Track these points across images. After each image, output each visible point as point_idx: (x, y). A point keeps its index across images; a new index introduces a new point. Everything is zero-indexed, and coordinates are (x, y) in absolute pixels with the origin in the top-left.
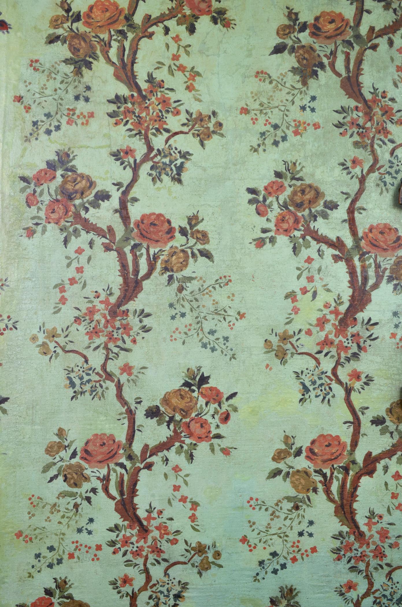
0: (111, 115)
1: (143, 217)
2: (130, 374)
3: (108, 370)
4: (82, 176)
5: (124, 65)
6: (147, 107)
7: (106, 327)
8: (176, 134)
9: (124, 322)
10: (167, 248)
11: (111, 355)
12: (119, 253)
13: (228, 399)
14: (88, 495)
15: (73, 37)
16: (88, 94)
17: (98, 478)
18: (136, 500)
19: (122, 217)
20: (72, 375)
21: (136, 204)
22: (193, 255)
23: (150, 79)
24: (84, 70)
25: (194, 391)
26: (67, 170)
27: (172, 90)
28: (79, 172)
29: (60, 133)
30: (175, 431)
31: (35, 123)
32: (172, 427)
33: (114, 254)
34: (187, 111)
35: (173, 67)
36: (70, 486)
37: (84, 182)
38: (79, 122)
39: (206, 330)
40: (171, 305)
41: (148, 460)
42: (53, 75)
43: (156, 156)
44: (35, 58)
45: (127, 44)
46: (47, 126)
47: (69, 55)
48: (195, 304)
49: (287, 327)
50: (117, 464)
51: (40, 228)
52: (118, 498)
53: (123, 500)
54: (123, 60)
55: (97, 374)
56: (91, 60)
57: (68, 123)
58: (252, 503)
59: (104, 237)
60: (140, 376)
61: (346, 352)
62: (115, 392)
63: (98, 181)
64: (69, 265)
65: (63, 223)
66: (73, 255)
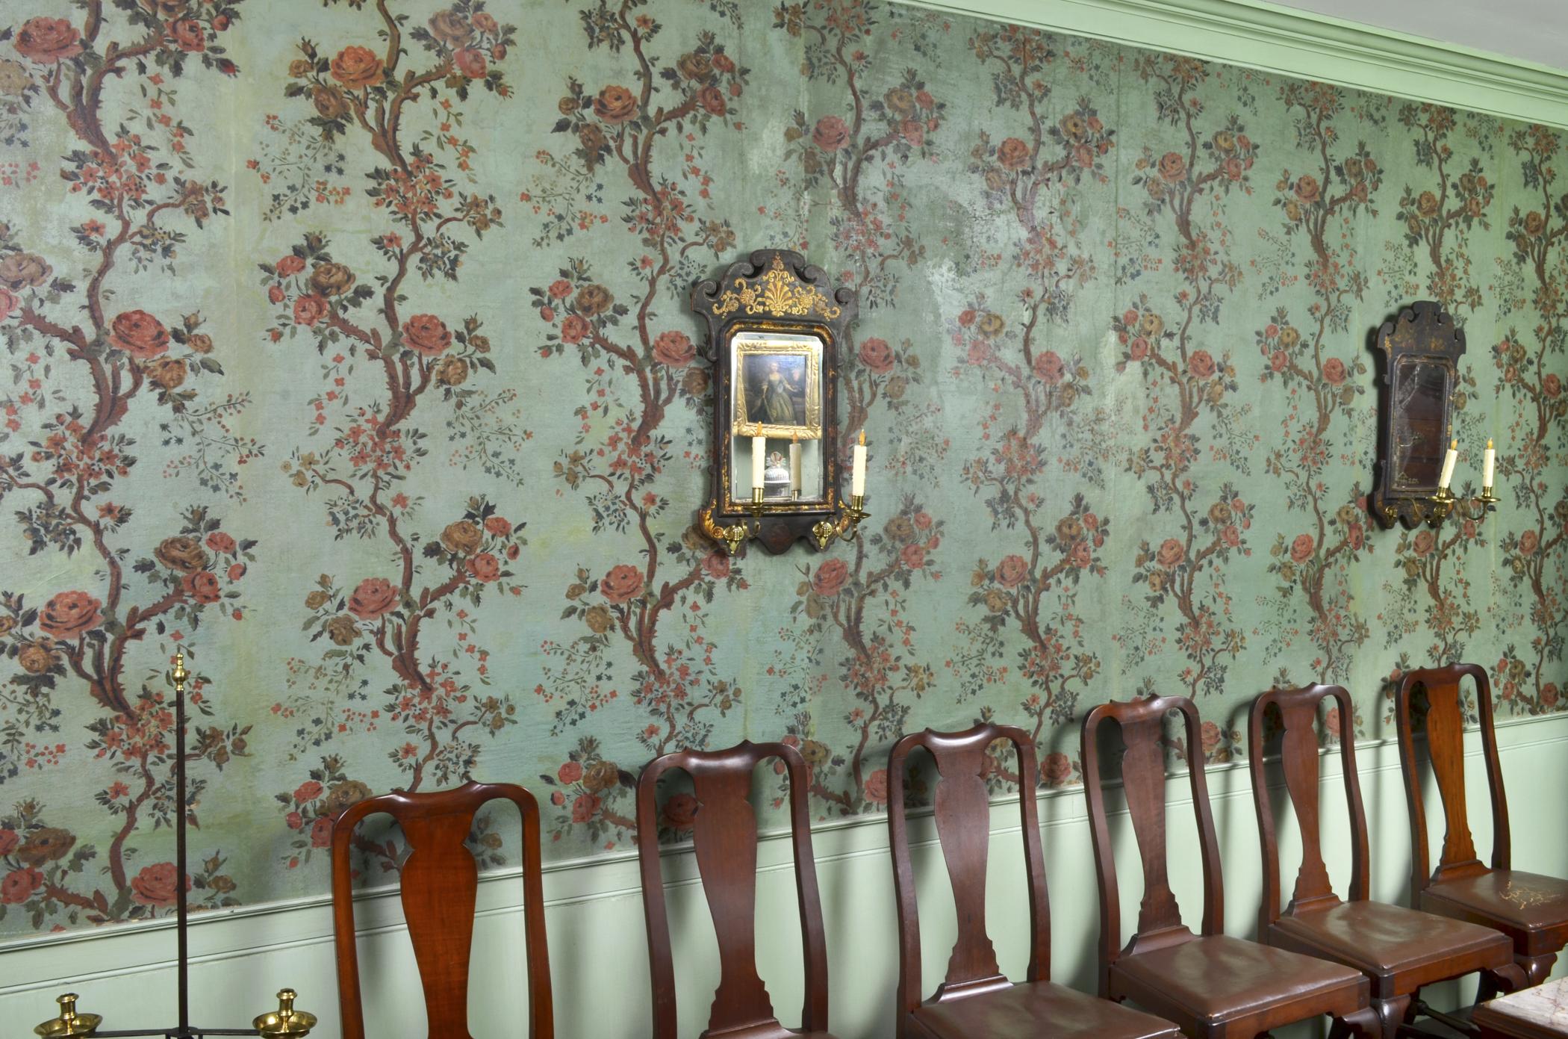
0: (371, 193)
1: (414, 319)
2: (404, 506)
3: (378, 502)
4: (338, 267)
5: (384, 132)
6: (414, 186)
7: (374, 451)
8: (449, 220)
9: (396, 444)
10: (443, 356)
11: (381, 485)
12: (386, 362)
13: (516, 531)
14: (360, 652)
15: (320, 91)
16: (341, 164)
17: (371, 632)
18: (417, 654)
19: (388, 318)
20: (335, 510)
21: (404, 303)
22: (473, 365)
23: (416, 152)
24: (336, 135)
25: (478, 523)
26: (319, 258)
27: (442, 167)
28: (334, 261)
29: (307, 212)
30: (458, 570)
31: (276, 198)
32: (455, 566)
33: (380, 363)
34: (461, 194)
35: (443, 139)
36: (338, 643)
37: (340, 274)
38: (332, 199)
39: (490, 452)
40: (449, 424)
41: (429, 606)
42: (297, 138)
43: (425, 246)
44: (272, 113)
45: (387, 106)
46: (291, 202)
47: (316, 113)
48: (476, 422)
49: (578, 447)
50: (393, 614)
51: (287, 331)
52: (396, 653)
53: (401, 655)
54: (382, 125)
55: (366, 507)
56: (344, 122)
57: (318, 200)
58: (547, 647)
59: (368, 342)
60: (416, 507)
61: (640, 474)
62: (387, 528)
63: (357, 274)
64: (326, 376)
65: (316, 324)
66: (331, 364)
